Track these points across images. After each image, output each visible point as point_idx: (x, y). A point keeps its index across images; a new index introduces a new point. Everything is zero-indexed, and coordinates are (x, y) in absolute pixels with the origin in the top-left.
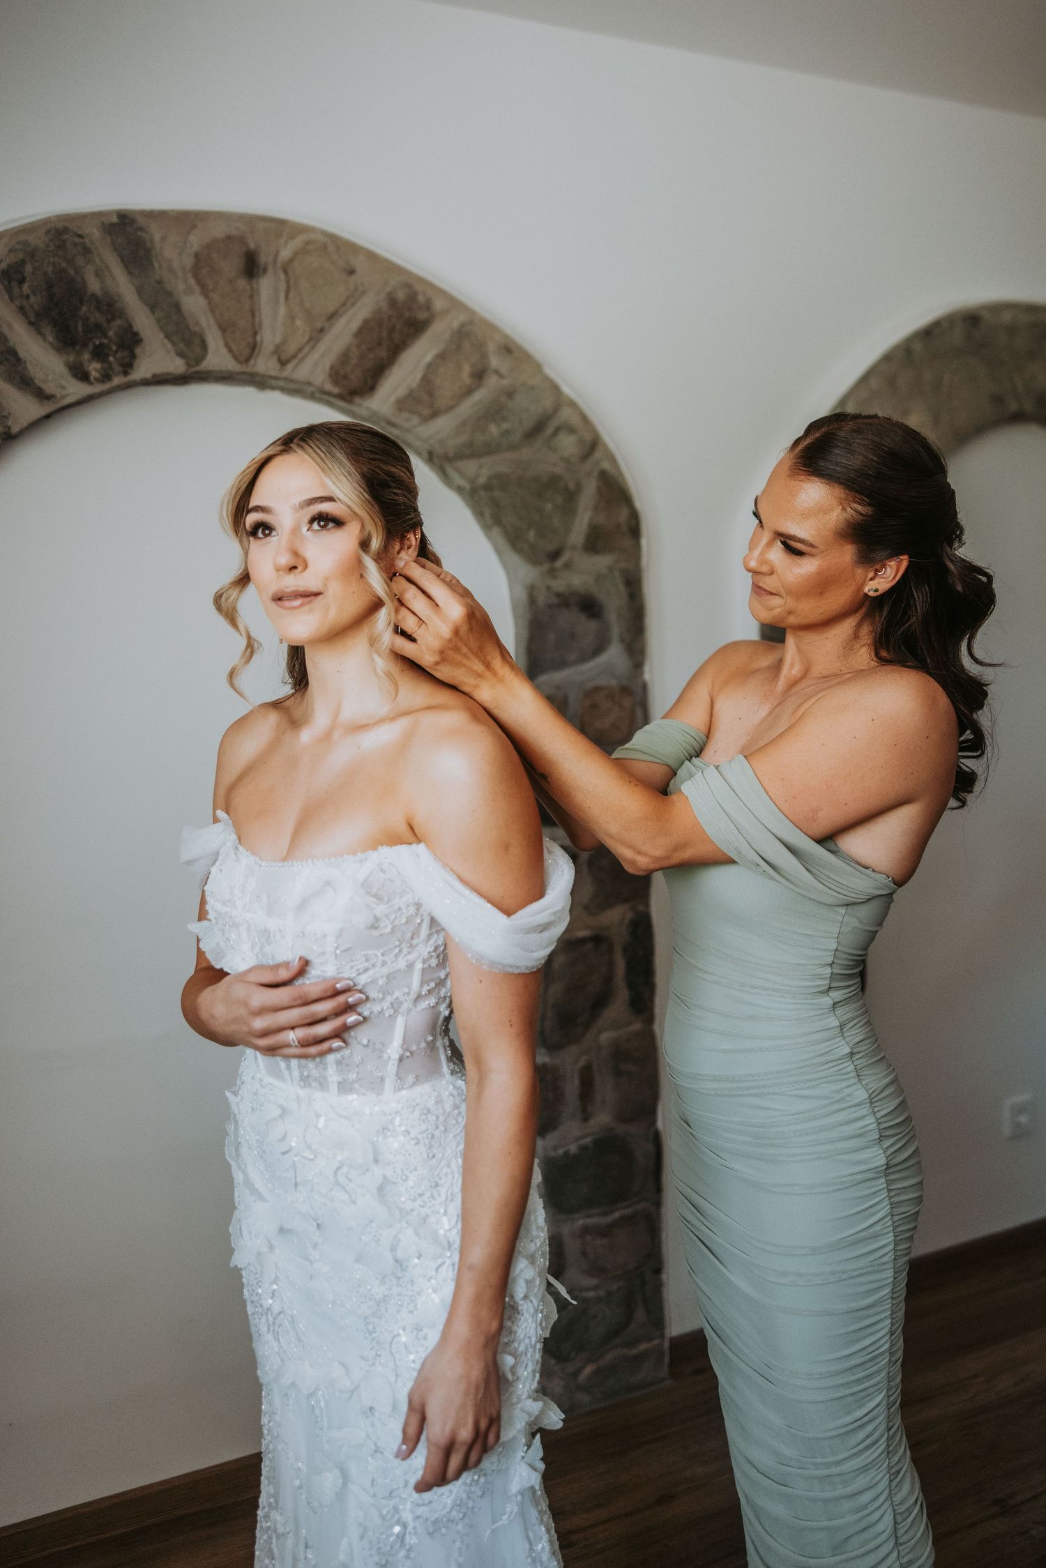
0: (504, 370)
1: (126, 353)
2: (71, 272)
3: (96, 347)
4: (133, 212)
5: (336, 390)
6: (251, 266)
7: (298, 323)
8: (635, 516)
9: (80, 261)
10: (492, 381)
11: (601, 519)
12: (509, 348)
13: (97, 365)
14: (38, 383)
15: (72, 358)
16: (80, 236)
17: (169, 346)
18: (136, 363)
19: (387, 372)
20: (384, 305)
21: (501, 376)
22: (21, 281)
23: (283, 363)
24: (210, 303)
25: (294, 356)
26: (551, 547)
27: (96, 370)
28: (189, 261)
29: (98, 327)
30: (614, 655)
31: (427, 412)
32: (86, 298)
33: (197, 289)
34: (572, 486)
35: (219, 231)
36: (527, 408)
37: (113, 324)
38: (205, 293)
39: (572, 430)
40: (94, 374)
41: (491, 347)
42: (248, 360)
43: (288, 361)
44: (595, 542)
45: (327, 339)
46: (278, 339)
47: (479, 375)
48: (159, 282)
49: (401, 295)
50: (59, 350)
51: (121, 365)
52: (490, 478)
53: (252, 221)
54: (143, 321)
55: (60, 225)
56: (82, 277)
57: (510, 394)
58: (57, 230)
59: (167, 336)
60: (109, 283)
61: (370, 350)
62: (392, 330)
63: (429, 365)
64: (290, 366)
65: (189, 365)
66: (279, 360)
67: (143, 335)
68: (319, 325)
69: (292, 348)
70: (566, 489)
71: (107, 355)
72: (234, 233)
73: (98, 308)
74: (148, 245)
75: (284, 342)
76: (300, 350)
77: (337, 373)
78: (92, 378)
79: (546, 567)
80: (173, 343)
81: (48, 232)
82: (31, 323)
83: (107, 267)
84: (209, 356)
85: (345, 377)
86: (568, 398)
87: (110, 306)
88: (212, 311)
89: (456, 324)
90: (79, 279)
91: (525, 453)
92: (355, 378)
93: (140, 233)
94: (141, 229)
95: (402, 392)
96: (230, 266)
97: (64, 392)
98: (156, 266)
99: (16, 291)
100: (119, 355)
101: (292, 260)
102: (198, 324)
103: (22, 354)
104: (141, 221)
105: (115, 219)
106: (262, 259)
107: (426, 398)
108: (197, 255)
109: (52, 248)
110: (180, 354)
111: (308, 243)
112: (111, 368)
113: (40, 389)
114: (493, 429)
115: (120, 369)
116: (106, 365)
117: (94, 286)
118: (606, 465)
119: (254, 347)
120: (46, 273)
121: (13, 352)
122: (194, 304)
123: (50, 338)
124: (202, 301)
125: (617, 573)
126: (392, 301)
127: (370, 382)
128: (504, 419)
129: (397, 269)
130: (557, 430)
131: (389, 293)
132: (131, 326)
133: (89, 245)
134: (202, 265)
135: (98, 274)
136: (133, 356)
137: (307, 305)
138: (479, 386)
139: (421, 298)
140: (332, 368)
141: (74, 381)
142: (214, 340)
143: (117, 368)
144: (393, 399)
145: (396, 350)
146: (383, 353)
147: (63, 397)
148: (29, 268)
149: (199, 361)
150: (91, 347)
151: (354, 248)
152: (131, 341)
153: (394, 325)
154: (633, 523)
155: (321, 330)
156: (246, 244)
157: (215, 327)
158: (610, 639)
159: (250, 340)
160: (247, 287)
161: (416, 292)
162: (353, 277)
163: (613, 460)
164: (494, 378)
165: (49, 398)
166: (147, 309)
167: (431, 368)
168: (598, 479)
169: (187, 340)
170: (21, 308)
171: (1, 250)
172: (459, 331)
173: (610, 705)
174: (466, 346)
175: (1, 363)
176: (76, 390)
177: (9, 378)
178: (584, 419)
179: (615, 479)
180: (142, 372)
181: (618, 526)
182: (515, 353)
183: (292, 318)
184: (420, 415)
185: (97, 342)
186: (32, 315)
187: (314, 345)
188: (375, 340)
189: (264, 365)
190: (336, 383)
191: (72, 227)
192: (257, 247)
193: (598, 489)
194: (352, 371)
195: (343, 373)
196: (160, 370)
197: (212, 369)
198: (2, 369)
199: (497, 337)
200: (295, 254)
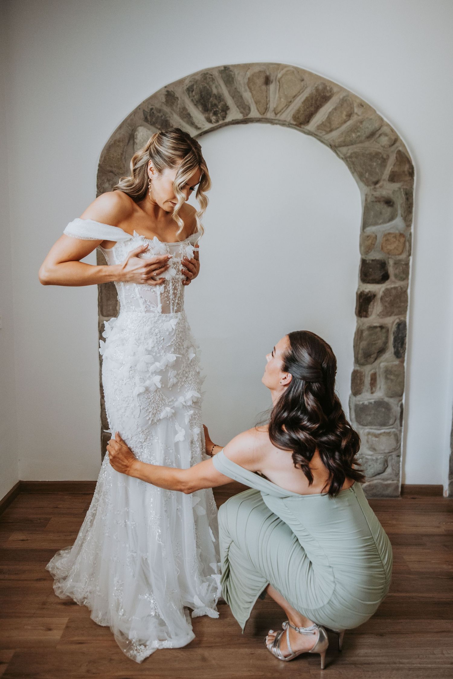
0: (359, 113)
1: (224, 113)
2: (208, 87)
3: (214, 112)
4: (229, 66)
5: (295, 123)
6: (267, 81)
7: (282, 100)
8: (412, 168)
9: (211, 83)
10: (355, 118)
11: (396, 169)
12: (362, 105)
13: (215, 117)
14: (196, 124)
15: (207, 115)
16: (211, 75)
17: (238, 110)
18: (227, 116)
19: (314, 116)
20: (314, 91)
21: (358, 115)
22: (192, 91)
23: (276, 114)
24: (252, 94)
25: (280, 111)
26: (375, 180)
27: (214, 119)
28: (246, 81)
29: (215, 105)
30: (398, 222)
31: (328, 130)
32: (212, 95)
33: (248, 90)
34: (385, 156)
35: (256, 69)
36: (368, 127)
37: (220, 103)
38: (251, 92)
39: (386, 135)
40: (213, 120)
41: (355, 105)
42: (264, 114)
43: (278, 113)
44: (393, 178)
45: (292, 105)
46: (275, 106)
47: (349, 116)
48: (236, 88)
49: (320, 87)
50: (203, 113)
51: (222, 117)
52: (351, 154)
53: (268, 65)
54: (230, 102)
55: (206, 72)
56: (211, 88)
57: (361, 122)
58: (204, 74)
59: (238, 107)
60: (220, 90)
61: (307, 108)
62: (316, 101)
63: (330, 113)
64: (278, 115)
65: (244, 116)
66: (275, 113)
67: (230, 107)
68: (290, 100)
69: (279, 109)
70: (382, 157)
71: (218, 114)
72: (262, 70)
73: (216, 99)
74: (233, 76)
75: (277, 107)
76: (282, 109)
77: (295, 117)
78: (213, 122)
79: (372, 187)
80: (239, 109)
81: (202, 74)
82: (195, 105)
83: (219, 85)
84: (251, 113)
85: (298, 118)
86: (387, 123)
87: (219, 98)
88: (253, 97)
89: (341, 97)
90: (210, 89)
91: (367, 144)
92: (302, 118)
93: (230, 72)
94: (231, 71)
95: (319, 122)
96: (260, 81)
97: (204, 127)
98: (235, 83)
99: (191, 94)
100: (222, 114)
101: (281, 78)
102: (248, 102)
103: (192, 115)
104: (231, 68)
105: (223, 68)
106: (272, 78)
107: (328, 125)
108: (249, 79)
109: (202, 80)
110: (241, 113)
111: (288, 71)
112: (219, 118)
113: (197, 126)
114: (354, 135)
115: (222, 118)
116: (217, 117)
117: (215, 91)
118: (400, 148)
119: (266, 109)
120: (200, 88)
121: (189, 114)
122: (247, 95)
123: (200, 109)
124: (250, 94)
125: (402, 190)
126: (317, 90)
127: (307, 120)
128: (358, 131)
129: (320, 78)
130: (380, 135)
131: (316, 87)
132: (226, 104)
133: (214, 78)
134: (250, 82)
135: (216, 87)
136: (226, 114)
137: (286, 93)
138: (349, 119)
139: (328, 88)
140: (293, 115)
141: (207, 123)
142: (253, 107)
143: (221, 118)
144: (316, 125)
145: (318, 108)
146: (312, 109)
147: (204, 128)
148: (195, 87)
149: (247, 115)
150: (213, 112)
151: (304, 71)
152: (226, 109)
153: (317, 99)
154: (411, 171)
155: (291, 102)
156: (266, 73)
157: (254, 103)
158: (397, 215)
159: (265, 106)
160: (266, 88)
161: (326, 86)
162: (303, 82)
163: (404, 146)
164: (355, 116)
165: (199, 129)
166: (231, 98)
167: (331, 114)
168: (396, 154)
169: (244, 107)
170: (192, 100)
171: (187, 82)
172: (343, 99)
173: (395, 240)
174: (345, 105)
175: (185, 118)
176: (208, 126)
177: (188, 123)
178: (392, 130)
179: (404, 154)
180: (229, 119)
181: (404, 172)
182: (365, 107)
183: (280, 98)
184: (326, 131)
185: (215, 110)
186: (195, 102)
187: (287, 108)
188: (310, 104)
189: (270, 115)
190: (295, 120)
191: (209, 72)
192: (270, 74)
193: (396, 157)
194: (301, 116)
195: (297, 117)
196: (234, 118)
197: (251, 117)
198: (185, 120)
199: (358, 101)
200: (283, 75)
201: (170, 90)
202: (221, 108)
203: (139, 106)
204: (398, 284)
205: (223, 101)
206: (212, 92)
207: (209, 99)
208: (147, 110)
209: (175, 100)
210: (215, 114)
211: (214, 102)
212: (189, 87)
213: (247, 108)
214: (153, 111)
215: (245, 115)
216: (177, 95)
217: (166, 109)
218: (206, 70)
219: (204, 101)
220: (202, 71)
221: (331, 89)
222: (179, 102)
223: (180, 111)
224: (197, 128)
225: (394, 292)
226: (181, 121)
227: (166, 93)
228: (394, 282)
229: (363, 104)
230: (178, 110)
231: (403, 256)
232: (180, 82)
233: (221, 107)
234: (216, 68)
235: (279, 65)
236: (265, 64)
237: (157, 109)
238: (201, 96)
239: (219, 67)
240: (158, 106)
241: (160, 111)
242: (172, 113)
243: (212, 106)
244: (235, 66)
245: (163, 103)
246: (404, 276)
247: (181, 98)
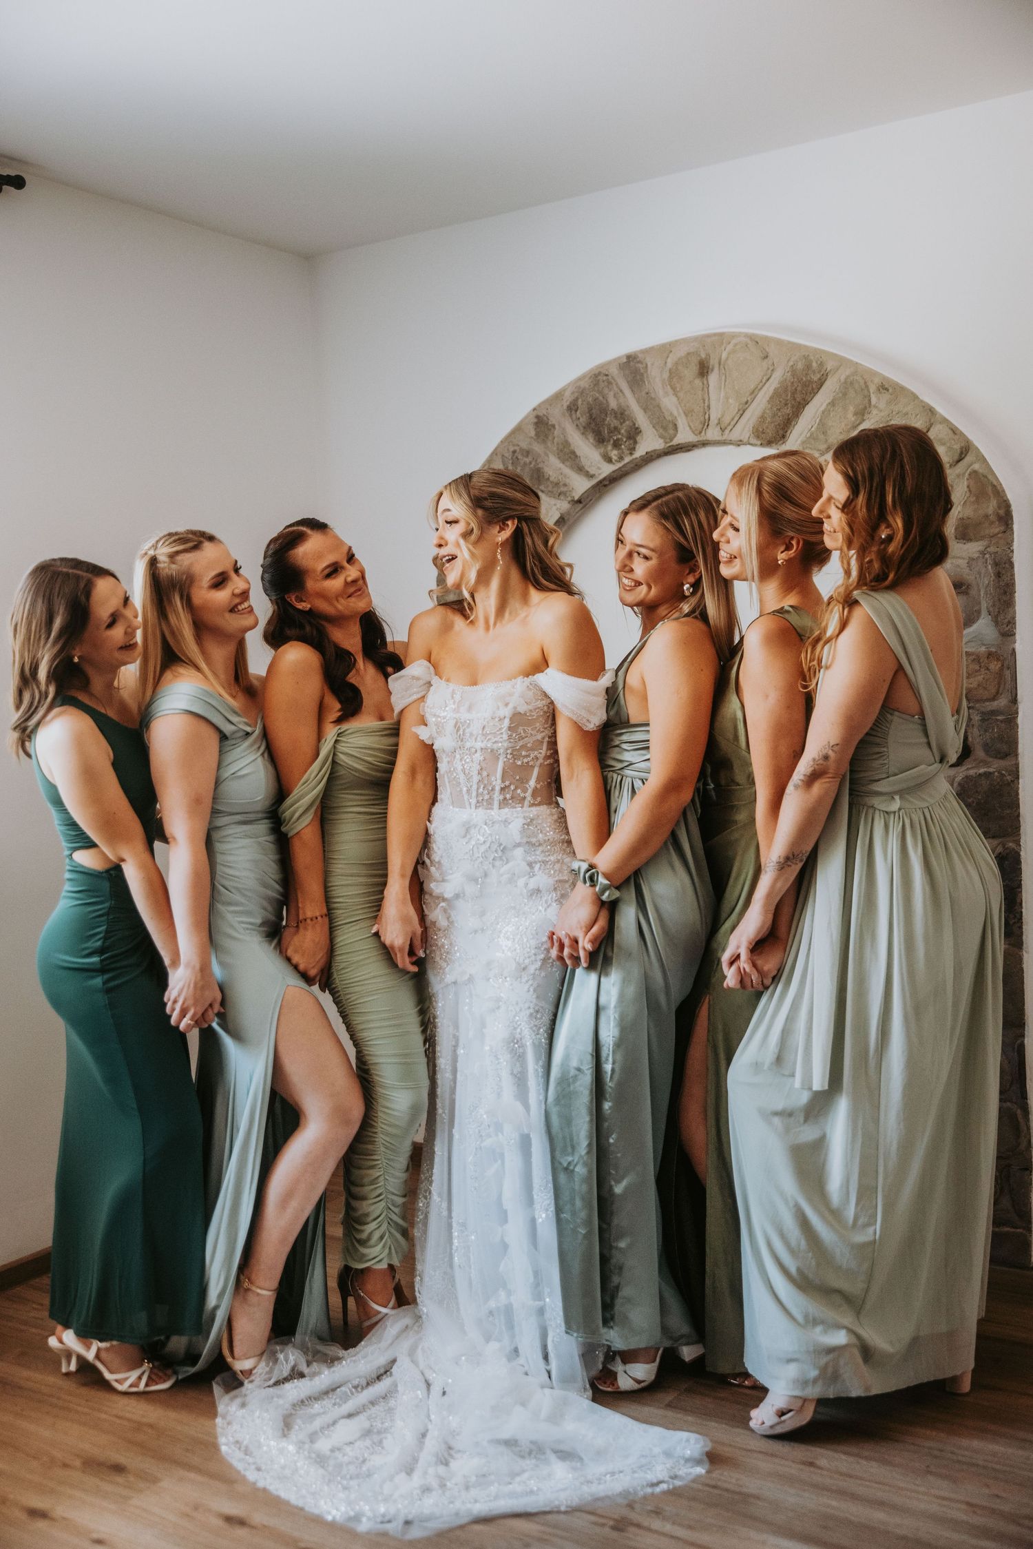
0: (882, 406)
1: (631, 442)
2: (601, 398)
3: (615, 441)
4: (635, 352)
5: (759, 443)
6: (704, 370)
7: (730, 401)
8: (1006, 505)
9: (606, 391)
10: (873, 417)
11: (972, 512)
12: (884, 387)
13: (615, 452)
14: (589, 470)
15: (602, 450)
16: (607, 375)
17: (655, 432)
18: (637, 447)
19: (793, 423)
20: (789, 375)
21: (880, 408)
22: (576, 411)
23: (723, 430)
24: (678, 399)
25: (730, 424)
27: (615, 455)
28: (666, 375)
29: (616, 428)
30: (983, 627)
31: (823, 447)
33: (671, 392)
35: (680, 352)
37: (624, 425)
38: (676, 394)
40: (614, 458)
41: (872, 388)
42: (700, 432)
43: (727, 427)
44: (964, 532)
45: (751, 409)
46: (719, 416)
47: (861, 413)
48: (648, 393)
49: (800, 366)
50: (595, 446)
53: (702, 340)
54: (642, 420)
55: (597, 372)
58: (595, 375)
59: (654, 427)
60: (621, 400)
61: (779, 409)
62: (794, 393)
63: (823, 412)
64: (727, 431)
65: (667, 443)
66: (721, 428)
67: (642, 428)
68: (745, 400)
69: (727, 419)
71: (621, 445)
72: (692, 350)
73: (616, 417)
74: (642, 371)
75: (723, 416)
76: (733, 419)
77: (757, 430)
78: (614, 461)
80: (657, 430)
81: (591, 377)
82: (583, 434)
83: (621, 391)
84: (678, 435)
85: (763, 432)
86: (941, 415)
87: (622, 414)
88: (680, 404)
89: (843, 378)
90: (605, 402)
92: (770, 432)
93: (639, 365)
94: (639, 362)
95: (806, 435)
96: (690, 372)
97: (600, 472)
98: (647, 382)
99: (574, 416)
101: (727, 359)
102: (671, 414)
103: (578, 453)
104: (639, 355)
105: (625, 360)
106: (713, 362)
107: (821, 437)
108: (670, 370)
109: (592, 386)
110: (661, 436)
111: (736, 345)
112: (623, 453)
113: (588, 472)
115: (629, 452)
116: (620, 451)
117: (613, 404)
118: (976, 466)
119: (706, 424)
121: (573, 453)
122: (669, 403)
123: (591, 441)
124: (674, 399)
125: (987, 556)
126: (794, 372)
127: (781, 432)
129: (796, 347)
131: (792, 367)
132: (634, 424)
133: (611, 379)
134: (674, 376)
135: (615, 396)
136: (635, 442)
137: (737, 388)
138: (864, 420)
139: (814, 365)
140: (753, 428)
141: (605, 463)
142: (682, 423)
143: (627, 452)
145: (799, 408)
148: (580, 402)
149: (671, 440)
150: (612, 442)
151: (767, 339)
152: (634, 434)
153: (796, 390)
154: (1002, 512)
155: (746, 403)
156: (699, 355)
157: (683, 415)
158: (979, 612)
159: (702, 419)
160: (701, 384)
161: (811, 361)
162: (766, 360)
163: (984, 460)
164: (875, 412)
165: (592, 476)
166: (642, 411)
167: (825, 414)
168: (967, 479)
169: (666, 426)
170: (577, 425)
171: (568, 394)
172: (845, 382)
173: (978, 668)
174: (852, 393)
175: (567, 460)
176: (606, 470)
177: (572, 468)
178: (954, 430)
179: (986, 477)
180: (640, 452)
181: (987, 516)
182: (890, 391)
183: (727, 398)
184: (818, 450)
185: (615, 438)
186: (582, 428)
187: (742, 415)
188: (783, 402)
189: (712, 433)
190: (758, 437)
191: (604, 372)
192: (708, 355)
193: (968, 487)
194: (767, 428)
195: (761, 430)
196: (649, 449)
197: (680, 442)
198: (568, 463)
199: (877, 380)
200: (729, 354)
201: (541, 414)
202: (625, 434)
203: (496, 449)
204: (995, 766)
205: (628, 420)
206: (608, 406)
207: (604, 420)
208: (506, 455)
209: (550, 430)
210: (616, 445)
211: (612, 426)
212: (571, 403)
213: (671, 426)
214: (516, 454)
215: (668, 440)
216: (552, 421)
217: (537, 448)
218: (598, 367)
219: (596, 425)
220: (591, 371)
221: (821, 364)
222: (556, 432)
223: (558, 449)
224: (590, 476)
225: (985, 783)
226: (561, 465)
227: (536, 420)
228: (986, 763)
229: (886, 386)
230: (555, 449)
231: (1002, 702)
232: (558, 396)
233: (626, 430)
234: (615, 360)
235: (721, 335)
236: (696, 339)
237: (521, 450)
238: (591, 416)
239: (619, 358)
240: (524, 445)
241: (527, 453)
242: (548, 456)
243: (610, 432)
244: (646, 351)
245: (532, 437)
246: (1005, 748)
247: (560, 426)
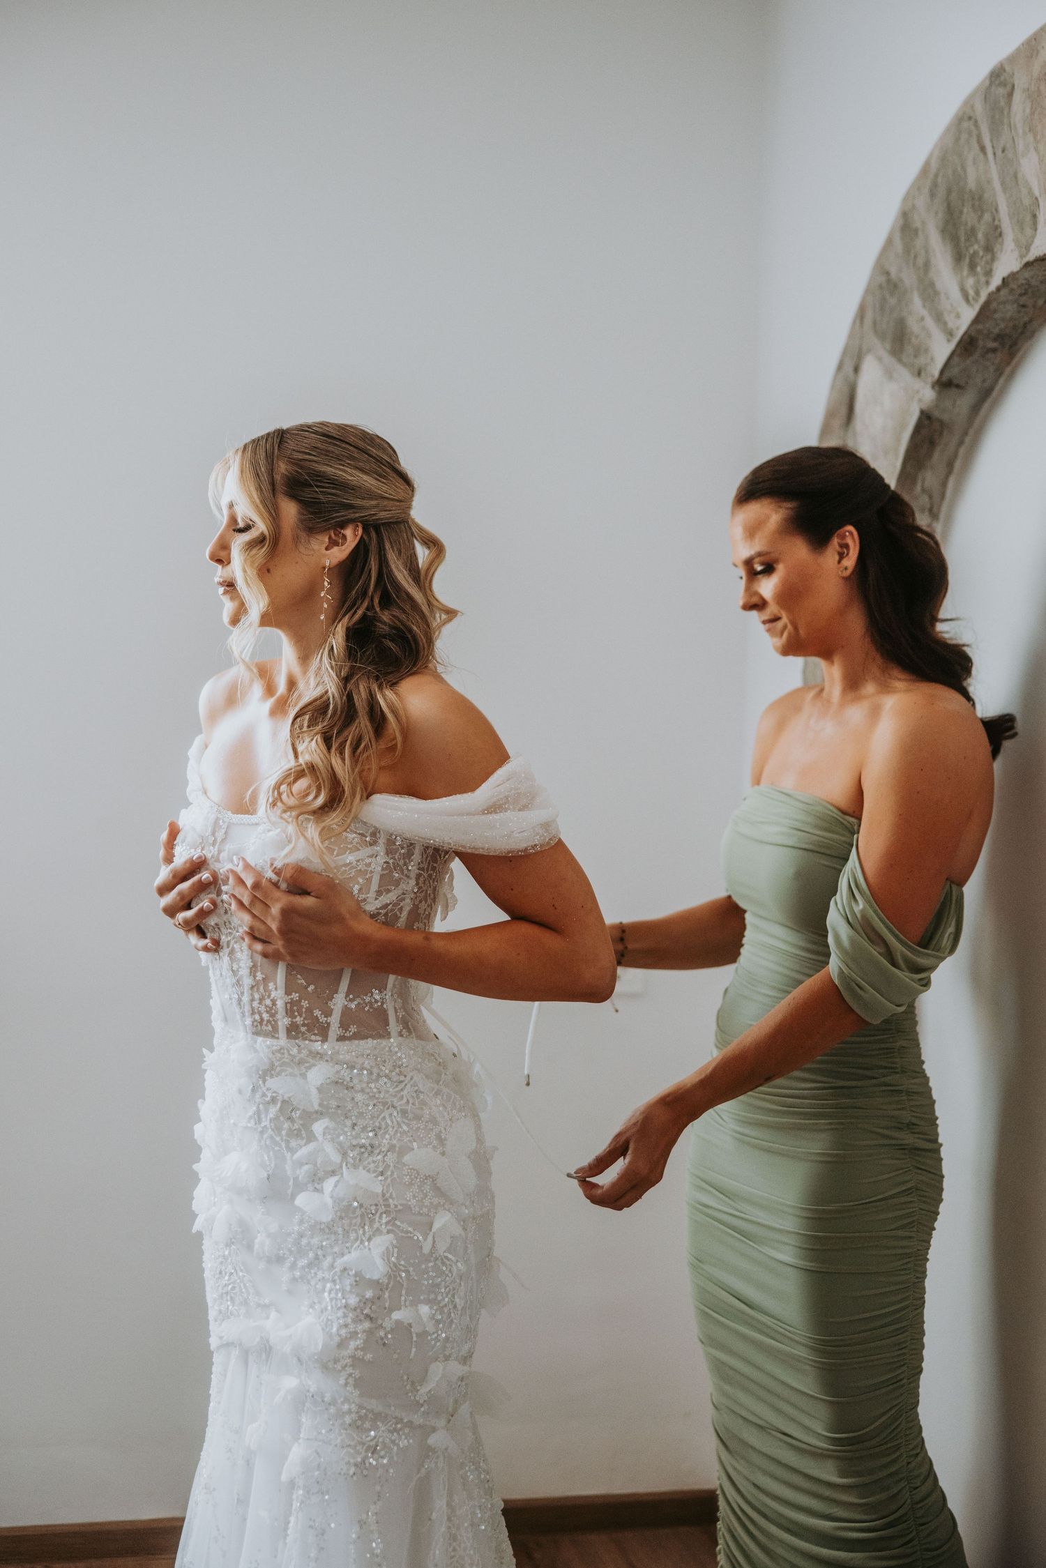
2: (960, 168)
3: (971, 257)
9: (967, 151)
15: (960, 277)
16: (970, 119)
17: (1012, 234)
22: (937, 196)
29: (973, 229)
32: (967, 198)
37: (983, 222)
40: (972, 291)
48: (1004, 150)
50: (953, 268)
51: (985, 273)
54: (1003, 207)
56: (965, 170)
59: (1011, 223)
60: (981, 169)
67: (1002, 225)
71: (978, 265)
73: (974, 206)
74: (1002, 102)
80: (1013, 228)
82: (943, 245)
87: (979, 201)
94: (1002, 84)
97: (959, 321)
98: (1006, 127)
99: (936, 208)
100: (985, 260)
102: (1030, 193)
103: (939, 286)
105: (988, 82)
110: (1019, 242)
112: (979, 281)
113: (946, 324)
115: (984, 278)
116: (976, 278)
117: (973, 179)
120: (948, 176)
121: (932, 285)
122: (1029, 166)
123: (950, 254)
124: (1034, 157)
132: (994, 219)
135: (975, 163)
136: (993, 259)
141: (964, 304)
142: (1043, 211)
148: (940, 178)
152: (993, 239)
165: (950, 332)
166: (1001, 190)
170: (938, 228)
171: (933, 162)
175: (928, 296)
176: (966, 318)
177: (931, 313)
180: (997, 276)
185: (971, 251)
186: (941, 229)
191: (969, 111)
197: (1037, 254)
198: (928, 305)
202: (982, 239)
205: (987, 211)
206: (966, 183)
207: (961, 212)
209: (914, 238)
210: (973, 265)
211: (970, 224)
212: (933, 182)
213: (1029, 216)
214: (883, 291)
215: (1026, 249)
216: (917, 220)
217: (904, 275)
219: (954, 223)
222: (919, 242)
223: (920, 277)
224: (948, 329)
226: (923, 309)
227: (903, 222)
230: (919, 273)
233: (984, 233)
237: (889, 284)
238: (949, 205)
240: (893, 271)
241: (894, 288)
242: (912, 291)
243: (967, 237)
245: (899, 255)
247: (922, 226)
